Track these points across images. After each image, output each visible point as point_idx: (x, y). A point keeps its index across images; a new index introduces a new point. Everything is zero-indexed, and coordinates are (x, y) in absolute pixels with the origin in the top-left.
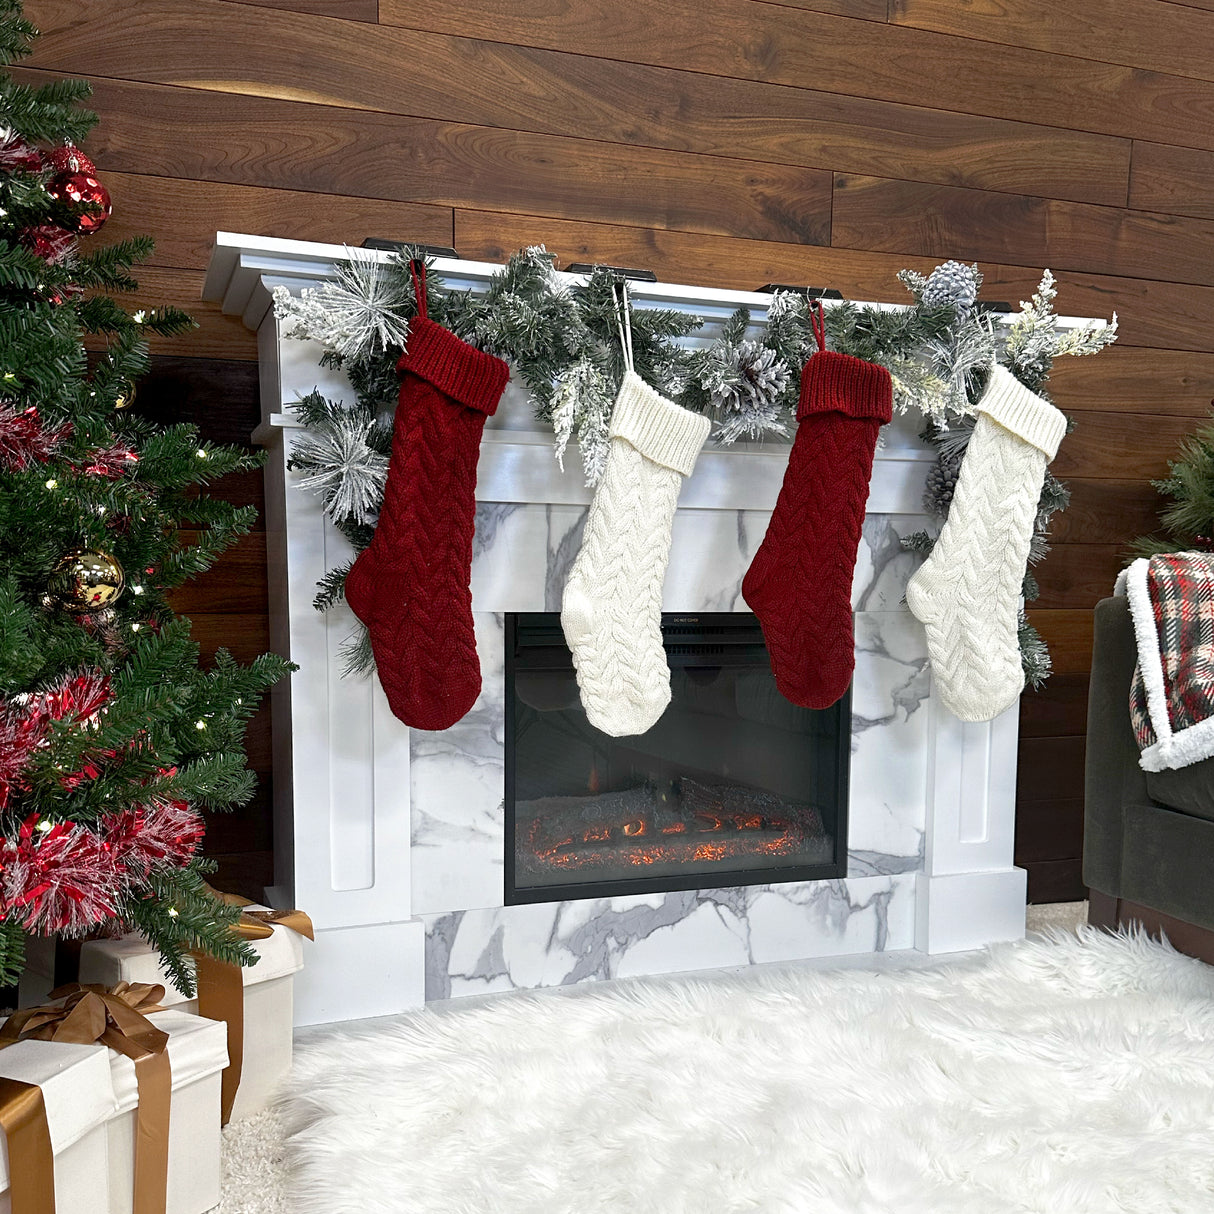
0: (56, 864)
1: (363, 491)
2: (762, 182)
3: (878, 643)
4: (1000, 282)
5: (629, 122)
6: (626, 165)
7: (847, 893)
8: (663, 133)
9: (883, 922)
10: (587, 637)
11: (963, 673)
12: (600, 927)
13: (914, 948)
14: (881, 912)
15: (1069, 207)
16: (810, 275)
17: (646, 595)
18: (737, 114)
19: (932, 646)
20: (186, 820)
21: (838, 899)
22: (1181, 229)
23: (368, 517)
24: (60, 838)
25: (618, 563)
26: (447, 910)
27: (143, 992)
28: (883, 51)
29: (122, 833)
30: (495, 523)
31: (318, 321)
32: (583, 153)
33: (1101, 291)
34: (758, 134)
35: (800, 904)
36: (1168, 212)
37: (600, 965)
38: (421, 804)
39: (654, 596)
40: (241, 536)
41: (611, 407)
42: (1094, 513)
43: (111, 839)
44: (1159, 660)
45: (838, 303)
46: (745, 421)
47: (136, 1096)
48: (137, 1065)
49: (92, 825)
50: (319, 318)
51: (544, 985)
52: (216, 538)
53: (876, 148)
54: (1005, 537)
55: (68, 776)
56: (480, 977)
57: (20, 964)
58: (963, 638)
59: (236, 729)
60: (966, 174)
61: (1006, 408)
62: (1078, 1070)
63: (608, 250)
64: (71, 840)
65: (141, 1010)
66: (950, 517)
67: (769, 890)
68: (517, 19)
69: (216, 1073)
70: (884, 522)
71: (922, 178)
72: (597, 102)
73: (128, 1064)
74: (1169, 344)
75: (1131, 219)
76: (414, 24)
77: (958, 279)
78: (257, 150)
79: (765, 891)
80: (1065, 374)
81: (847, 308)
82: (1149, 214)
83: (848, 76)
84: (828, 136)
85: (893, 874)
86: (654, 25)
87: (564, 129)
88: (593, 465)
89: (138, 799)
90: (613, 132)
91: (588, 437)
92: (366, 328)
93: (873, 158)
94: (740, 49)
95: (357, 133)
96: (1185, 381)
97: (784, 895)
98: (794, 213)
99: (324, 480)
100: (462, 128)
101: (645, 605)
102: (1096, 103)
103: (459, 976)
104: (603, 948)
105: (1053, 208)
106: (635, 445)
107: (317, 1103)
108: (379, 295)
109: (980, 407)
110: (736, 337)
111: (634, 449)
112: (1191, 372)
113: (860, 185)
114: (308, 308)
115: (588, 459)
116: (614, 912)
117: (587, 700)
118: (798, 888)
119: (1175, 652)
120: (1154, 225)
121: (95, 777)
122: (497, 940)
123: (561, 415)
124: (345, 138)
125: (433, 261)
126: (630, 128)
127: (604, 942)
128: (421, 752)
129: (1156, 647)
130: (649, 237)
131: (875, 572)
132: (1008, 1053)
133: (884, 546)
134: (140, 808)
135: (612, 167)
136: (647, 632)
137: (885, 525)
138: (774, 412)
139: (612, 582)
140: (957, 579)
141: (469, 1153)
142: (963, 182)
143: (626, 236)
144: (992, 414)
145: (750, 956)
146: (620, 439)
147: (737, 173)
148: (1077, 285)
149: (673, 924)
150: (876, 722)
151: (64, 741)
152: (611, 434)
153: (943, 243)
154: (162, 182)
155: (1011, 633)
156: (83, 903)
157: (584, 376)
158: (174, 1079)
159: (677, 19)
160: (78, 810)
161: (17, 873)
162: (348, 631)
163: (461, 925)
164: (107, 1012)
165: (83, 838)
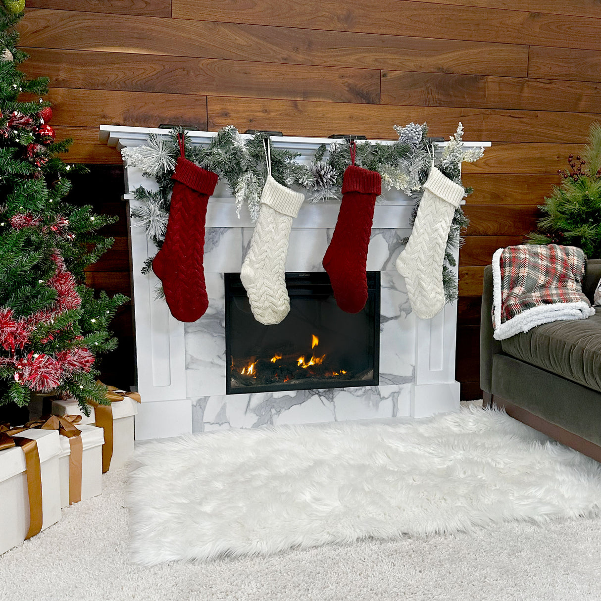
0: (40, 367)
1: (159, 228)
2: (347, 77)
3: (392, 284)
4: (463, 116)
5: (285, 54)
6: (283, 73)
7: (379, 392)
8: (300, 57)
9: (396, 405)
10: (252, 285)
11: (419, 298)
12: (269, 404)
13: (410, 416)
14: (395, 400)
15: (498, 79)
16: (371, 117)
17: (277, 267)
18: (335, 47)
19: (408, 287)
20: (87, 355)
21: (375, 394)
22: (555, 86)
23: (161, 237)
24: (41, 359)
25: (265, 254)
26: (202, 395)
27: (73, 418)
28: (403, 13)
29: (62, 358)
30: (220, 235)
31: (139, 162)
32: (264, 69)
33: (514, 117)
34: (344, 55)
35: (358, 396)
36: (549, 78)
37: (268, 420)
38: (190, 352)
39: (281, 267)
40: (108, 249)
41: (262, 191)
42: (511, 221)
43: (58, 360)
44: (501, 293)
45: (363, 141)
46: (321, 194)
47: (70, 451)
48: (70, 440)
49: (52, 355)
50: (140, 160)
51: (244, 427)
52: (98, 250)
53: (401, 58)
54: (435, 241)
55: (43, 339)
56: (217, 423)
57: (29, 399)
58: (419, 284)
59: (105, 323)
60: (445, 68)
61: (436, 186)
62: (441, 457)
63: (276, 111)
64: (44, 359)
65: (73, 424)
66: (413, 232)
67: (343, 390)
68: (233, 11)
69: (100, 446)
70: (393, 232)
71: (423, 70)
72: (269, 45)
73: (67, 439)
74: (550, 140)
75: (529, 83)
76: (188, 17)
77: (413, 131)
78: (121, 76)
79: (342, 391)
80: (496, 158)
81: (367, 144)
82: (538, 80)
83: (387, 26)
84: (378, 54)
85: (400, 384)
86: (295, 10)
87: (255, 58)
88: (254, 214)
89: (68, 348)
90: (277, 58)
91: (252, 203)
92: (158, 164)
93: (400, 63)
94: (335, 17)
95: (164, 66)
96: (558, 157)
97: (351, 392)
98: (362, 90)
99: (144, 223)
100: (210, 61)
101: (277, 271)
102: (510, 30)
103: (208, 423)
104: (270, 413)
105: (489, 80)
106: (271, 206)
107: (140, 461)
108: (164, 150)
109: (424, 185)
110: (319, 158)
111: (271, 208)
112: (562, 154)
113: (393, 75)
114: (135, 157)
115: (252, 212)
116: (274, 398)
117: (254, 310)
118: (357, 389)
119: (507, 290)
120: (541, 85)
121: (52, 339)
122: (224, 408)
123: (238, 196)
124: (158, 68)
125: (188, 132)
126: (286, 56)
127: (270, 410)
128: (190, 330)
129: (500, 288)
130: (295, 104)
131: (390, 254)
132: (417, 451)
133: (394, 242)
134: (69, 350)
135: (277, 74)
136: (279, 282)
137: (394, 234)
138: (334, 189)
139: (263, 262)
140: (416, 258)
141: (195, 479)
142: (444, 71)
143: (285, 104)
144: (430, 188)
145: (335, 418)
146: (265, 204)
147: (336, 74)
148: (502, 115)
149: (301, 404)
150: (392, 318)
151: (41, 328)
152: (261, 202)
153: (435, 99)
154: (82, 91)
155: (439, 282)
156: (48, 380)
157: (249, 178)
158: (83, 446)
159: (306, 6)
160: (47, 350)
161: (27, 370)
162: (156, 283)
163: (208, 402)
164: (60, 423)
165: (48, 359)
